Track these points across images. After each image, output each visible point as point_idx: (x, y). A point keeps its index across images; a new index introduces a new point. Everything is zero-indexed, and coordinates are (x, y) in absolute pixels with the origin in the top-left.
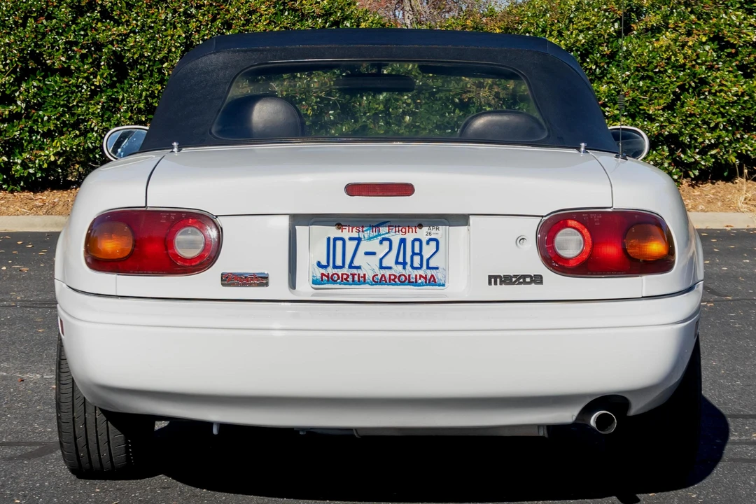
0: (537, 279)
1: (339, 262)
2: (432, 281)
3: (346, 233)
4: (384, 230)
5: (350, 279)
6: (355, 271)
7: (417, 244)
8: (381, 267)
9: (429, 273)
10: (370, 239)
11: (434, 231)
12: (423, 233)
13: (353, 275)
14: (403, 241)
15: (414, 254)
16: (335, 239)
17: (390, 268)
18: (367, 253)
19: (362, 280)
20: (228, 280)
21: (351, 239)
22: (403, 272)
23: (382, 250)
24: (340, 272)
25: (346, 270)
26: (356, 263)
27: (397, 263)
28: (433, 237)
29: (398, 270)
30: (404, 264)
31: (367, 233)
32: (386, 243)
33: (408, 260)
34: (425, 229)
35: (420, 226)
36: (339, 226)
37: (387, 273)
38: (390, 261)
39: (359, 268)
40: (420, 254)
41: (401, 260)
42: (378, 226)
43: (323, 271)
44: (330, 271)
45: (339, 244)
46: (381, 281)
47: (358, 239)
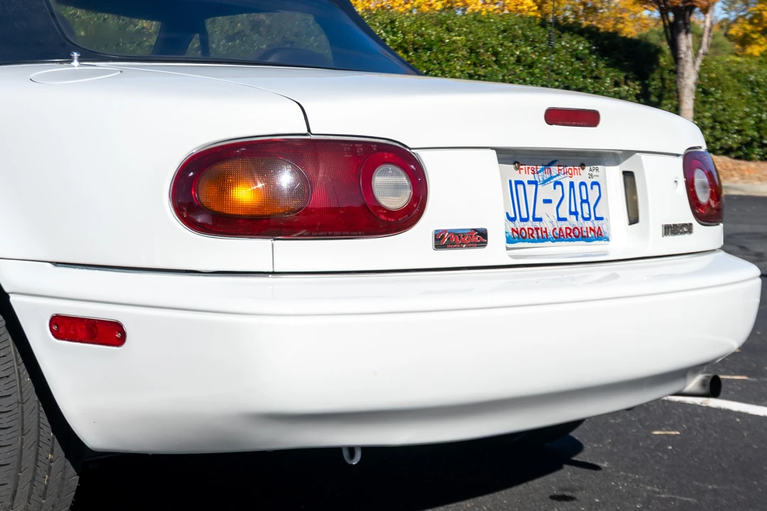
1: (525, 216)
2: (599, 236)
3: (525, 175)
4: (554, 169)
5: (535, 235)
6: (537, 224)
7: (583, 187)
8: (559, 219)
9: (597, 224)
10: (545, 182)
11: (594, 173)
12: (584, 175)
13: (537, 229)
14: (572, 184)
15: (583, 201)
16: (517, 182)
17: (565, 219)
18: (545, 201)
19: (542, 237)
20: (444, 240)
21: (530, 182)
22: (576, 223)
23: (555, 195)
24: (527, 225)
25: (530, 224)
26: (537, 216)
27: (571, 213)
28: (595, 179)
29: (572, 221)
30: (576, 213)
31: (542, 175)
32: (558, 187)
33: (579, 210)
34: (587, 168)
35: (583, 166)
36: (517, 164)
37: (564, 225)
38: (564, 212)
40: (587, 201)
41: (573, 210)
42: (549, 165)
43: (512, 225)
44: (518, 225)
45: (520, 187)
46: (560, 237)
47: (535, 183)
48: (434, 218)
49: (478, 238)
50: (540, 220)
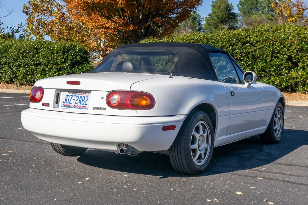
0: (105, 109)
1: (67, 102)
2: (86, 108)
3: (70, 94)
4: (78, 94)
5: (69, 106)
6: (70, 104)
7: (84, 98)
8: (76, 104)
9: (85, 106)
10: (75, 96)
11: (88, 95)
12: (85, 95)
13: (70, 105)
14: (81, 97)
15: (83, 100)
16: (68, 96)
17: (77, 104)
18: (73, 100)
19: (71, 107)
21: (71, 96)
22: (80, 105)
23: (76, 99)
24: (67, 104)
25: (68, 104)
26: (71, 102)
27: (79, 103)
28: (87, 96)
29: (79, 104)
30: (80, 103)
31: (75, 94)
32: (78, 97)
33: (81, 102)
34: (86, 94)
35: (85, 93)
36: (69, 92)
37: (77, 105)
38: (77, 102)
40: (84, 101)
41: (80, 102)
42: (77, 93)
43: (64, 104)
44: (65, 104)
45: (68, 97)
46: (75, 107)
47: (72, 96)
48: (43, 101)
49: (48, 105)
50: (71, 103)
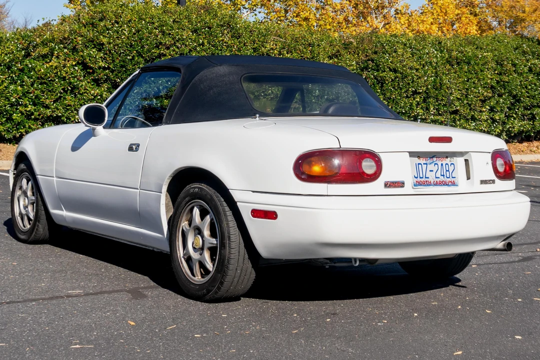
0: (494, 182)
1: (422, 176)
2: (454, 184)
3: (422, 161)
4: (435, 159)
5: (426, 184)
6: (427, 179)
7: (447, 166)
8: (436, 178)
9: (453, 179)
10: (430, 164)
11: (452, 160)
12: (448, 161)
13: (427, 181)
14: (442, 164)
15: (447, 171)
16: (419, 164)
17: (439, 178)
18: (432, 171)
19: (429, 184)
20: (388, 185)
21: (424, 164)
22: (443, 179)
23: (435, 168)
24: (422, 180)
25: (424, 179)
27: (441, 175)
28: (452, 162)
29: (442, 178)
30: (444, 175)
31: (429, 161)
32: (436, 165)
34: (449, 159)
35: (447, 157)
36: (419, 157)
37: (438, 180)
38: (438, 175)
39: (428, 178)
40: (448, 171)
41: (442, 174)
42: (432, 157)
43: (416, 180)
44: (419, 179)
45: (420, 166)
46: (436, 184)
47: (426, 164)
48: (384, 177)
49: (401, 184)
